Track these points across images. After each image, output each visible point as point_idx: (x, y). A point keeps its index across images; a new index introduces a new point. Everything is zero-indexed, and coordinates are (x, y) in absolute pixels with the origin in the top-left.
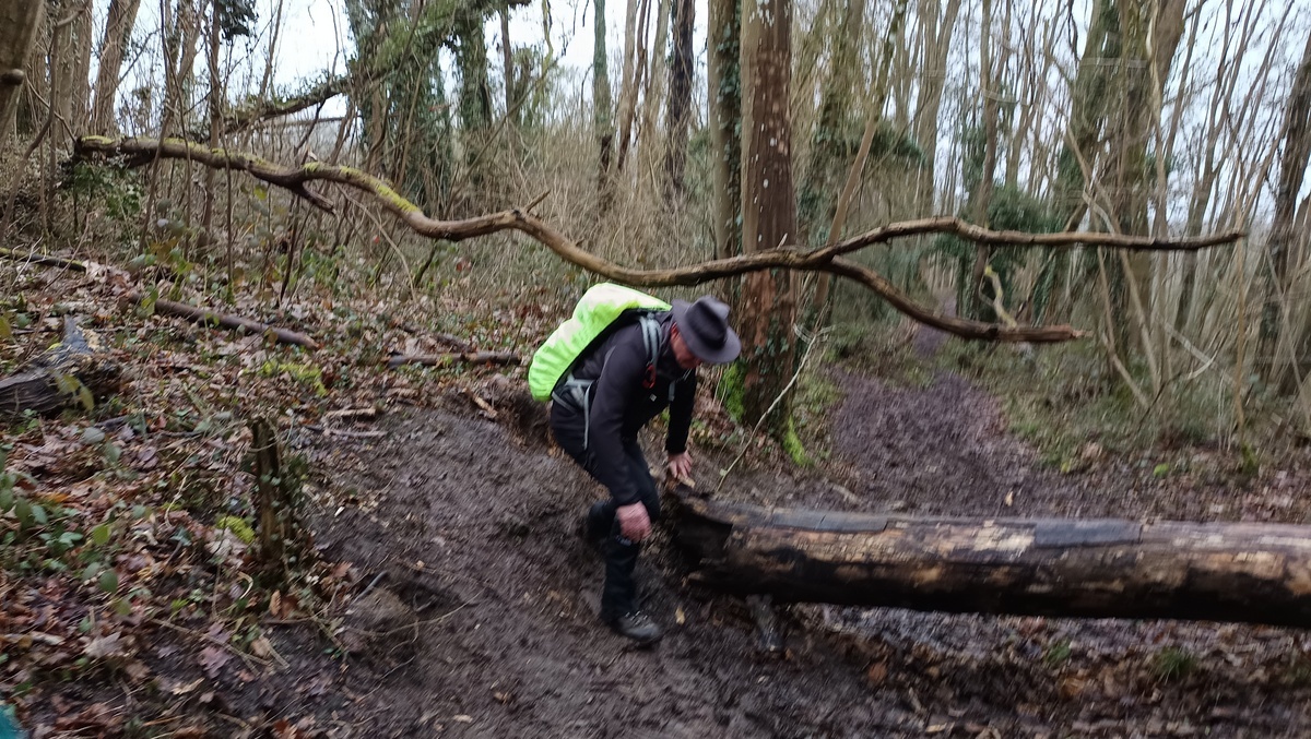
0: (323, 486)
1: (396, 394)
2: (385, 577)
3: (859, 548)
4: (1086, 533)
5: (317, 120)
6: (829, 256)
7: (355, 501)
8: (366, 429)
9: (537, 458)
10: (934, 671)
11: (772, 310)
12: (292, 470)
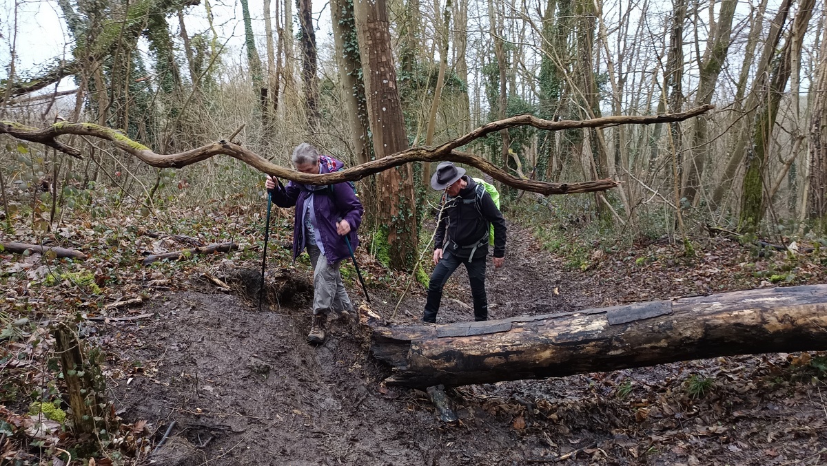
0: (112, 363)
1: (155, 284)
2: (175, 426)
3: (496, 344)
4: (639, 312)
5: (56, 94)
6: (450, 149)
7: (140, 371)
8: (137, 313)
9: (265, 315)
10: (554, 416)
11: (400, 191)
12: (92, 362)
